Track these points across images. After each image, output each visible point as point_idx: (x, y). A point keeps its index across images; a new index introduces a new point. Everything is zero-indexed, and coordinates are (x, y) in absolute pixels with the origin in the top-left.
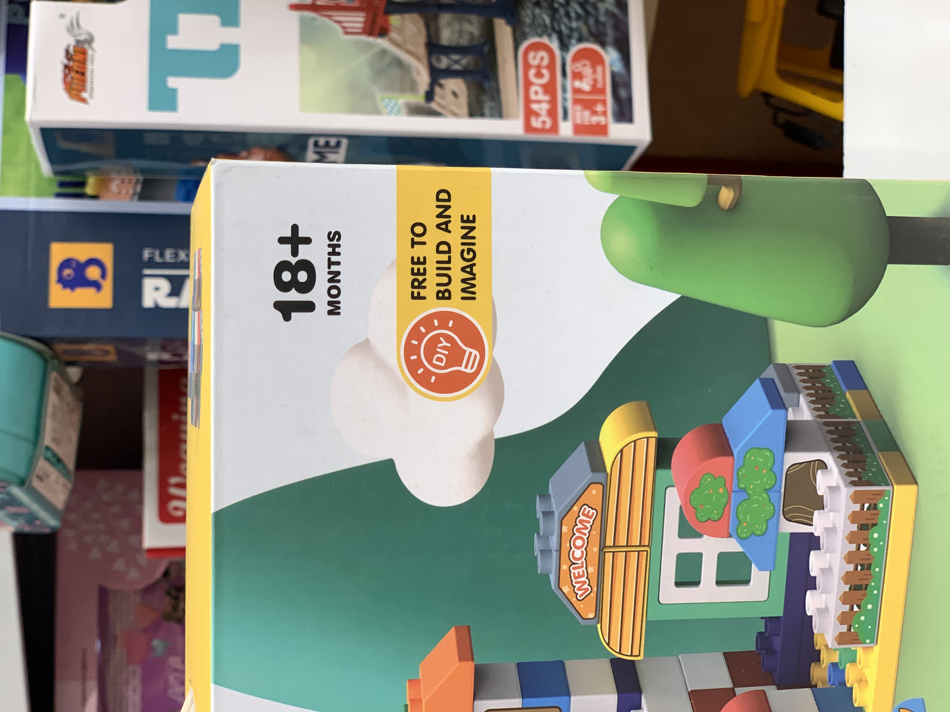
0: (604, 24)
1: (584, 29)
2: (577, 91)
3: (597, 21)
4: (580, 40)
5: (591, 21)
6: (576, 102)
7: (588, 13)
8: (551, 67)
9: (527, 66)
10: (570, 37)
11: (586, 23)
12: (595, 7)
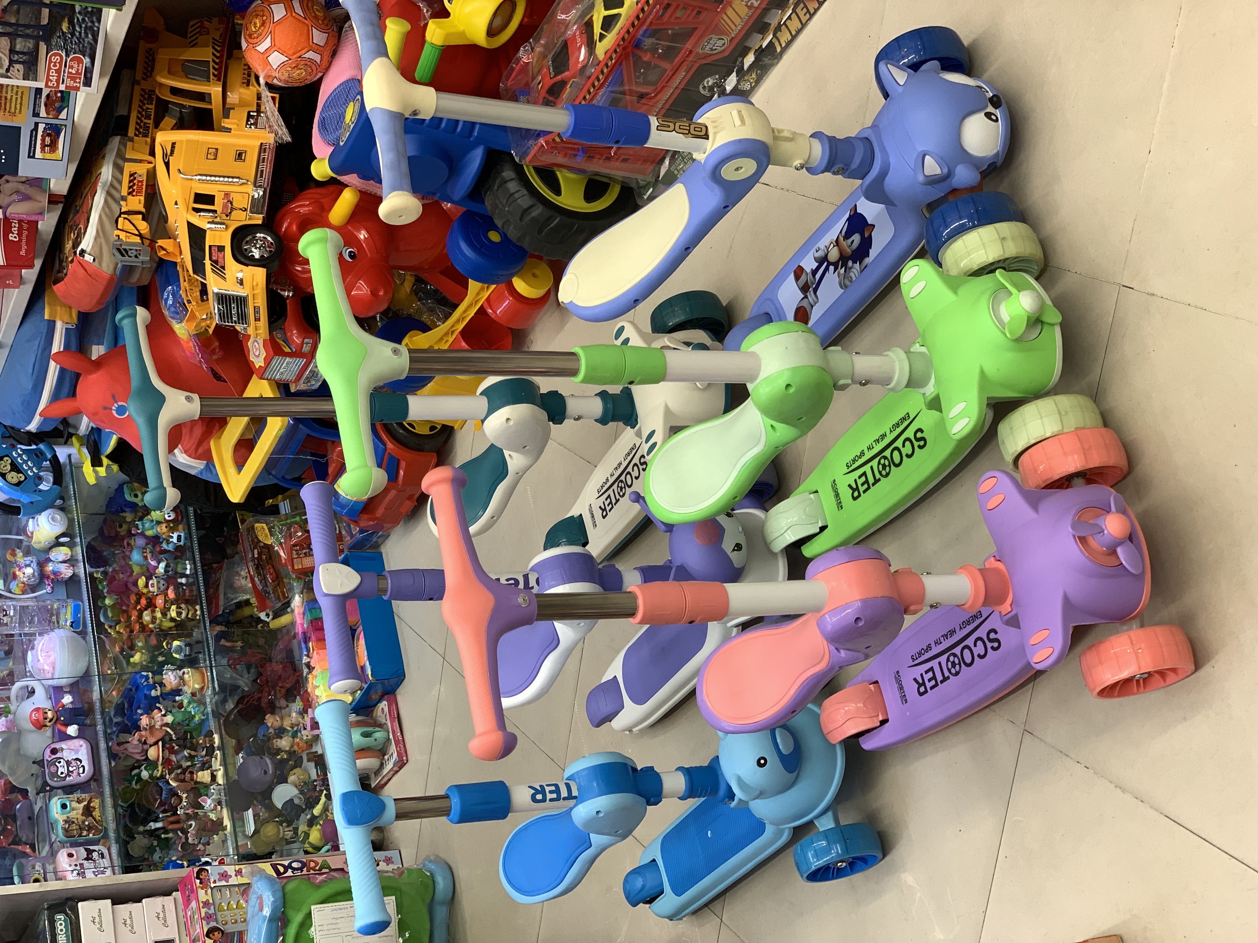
0: (86, 47)
1: (77, 49)
2: (69, 73)
3: (83, 46)
4: (74, 53)
5: (81, 46)
6: (68, 77)
7: (80, 42)
8: (60, 63)
9: (50, 62)
10: (70, 51)
11: (79, 46)
12: (84, 41)
